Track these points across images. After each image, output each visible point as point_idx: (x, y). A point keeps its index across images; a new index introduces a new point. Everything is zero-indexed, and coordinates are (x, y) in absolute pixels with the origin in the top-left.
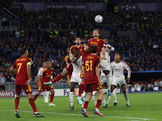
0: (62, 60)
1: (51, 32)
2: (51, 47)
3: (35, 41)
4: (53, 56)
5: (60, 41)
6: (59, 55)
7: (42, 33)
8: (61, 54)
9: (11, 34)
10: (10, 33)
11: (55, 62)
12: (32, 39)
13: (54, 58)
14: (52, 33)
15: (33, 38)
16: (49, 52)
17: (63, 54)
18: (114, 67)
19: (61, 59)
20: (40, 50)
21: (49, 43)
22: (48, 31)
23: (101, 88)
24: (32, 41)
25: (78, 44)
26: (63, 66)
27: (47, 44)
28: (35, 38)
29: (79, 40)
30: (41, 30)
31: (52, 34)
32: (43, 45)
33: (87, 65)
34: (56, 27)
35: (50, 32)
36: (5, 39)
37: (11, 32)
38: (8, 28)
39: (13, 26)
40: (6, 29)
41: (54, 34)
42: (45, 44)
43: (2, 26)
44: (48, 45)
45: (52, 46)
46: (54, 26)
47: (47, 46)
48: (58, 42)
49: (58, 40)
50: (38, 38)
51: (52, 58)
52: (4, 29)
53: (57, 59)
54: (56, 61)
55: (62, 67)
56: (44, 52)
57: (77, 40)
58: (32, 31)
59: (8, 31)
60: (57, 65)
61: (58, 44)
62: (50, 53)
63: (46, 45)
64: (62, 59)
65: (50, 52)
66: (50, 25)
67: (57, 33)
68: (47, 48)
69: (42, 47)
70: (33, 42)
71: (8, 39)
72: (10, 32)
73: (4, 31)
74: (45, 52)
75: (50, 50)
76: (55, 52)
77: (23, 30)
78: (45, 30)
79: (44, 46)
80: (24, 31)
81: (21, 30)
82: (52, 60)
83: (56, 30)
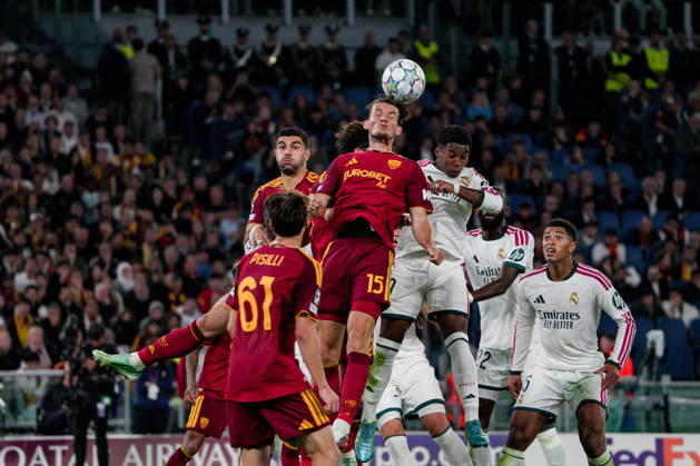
0: (663, 245)
1: (615, 60)
2: (600, 160)
3: (502, 112)
4: (610, 220)
5: (669, 117)
6: (653, 209)
7: (554, 59)
8: (665, 202)
9: (351, 65)
10: (343, 63)
11: (613, 256)
12: (481, 104)
13: (612, 232)
14: (626, 59)
15: (492, 96)
16: (580, 190)
17: (680, 202)
18: (540, 300)
19: (658, 238)
20: (527, 175)
21: (594, 128)
22: (601, 46)
23: (323, 426)
24: (480, 118)
25: (291, 172)
26: (663, 284)
27: (581, 137)
28: (503, 94)
29: (293, 146)
30: (555, 44)
31: (621, 69)
32: (547, 144)
33: (244, 297)
34: (663, 23)
35: (608, 58)
36: (302, 103)
37: (351, 56)
38: (333, 26)
39: (370, 12)
40: (317, 37)
41: (639, 68)
42: (562, 134)
43: (295, 14)
44: (582, 145)
45: (610, 151)
46: (650, 15)
47: (578, 154)
48: (660, 125)
49: (660, 114)
50: (521, 98)
51: (593, 231)
52: (304, 31)
53: (632, 239)
54: (621, 251)
55: (656, 288)
56: (548, 187)
57: (284, 147)
58: (484, 47)
59: (329, 45)
60: (628, 274)
61: (660, 139)
62: (588, 200)
63: (569, 145)
64: (663, 236)
65: (588, 191)
66: (618, 9)
67: (658, 60)
68: (575, 161)
69: (541, 155)
70: (482, 125)
71: (321, 103)
72: (341, 51)
73: (303, 45)
74: (558, 187)
75: (589, 176)
76: (625, 192)
77: (426, 45)
78: (581, 43)
79: (558, 147)
80: (433, 47)
81: (419, 45)
82: (597, 241)
83: (655, 46)
